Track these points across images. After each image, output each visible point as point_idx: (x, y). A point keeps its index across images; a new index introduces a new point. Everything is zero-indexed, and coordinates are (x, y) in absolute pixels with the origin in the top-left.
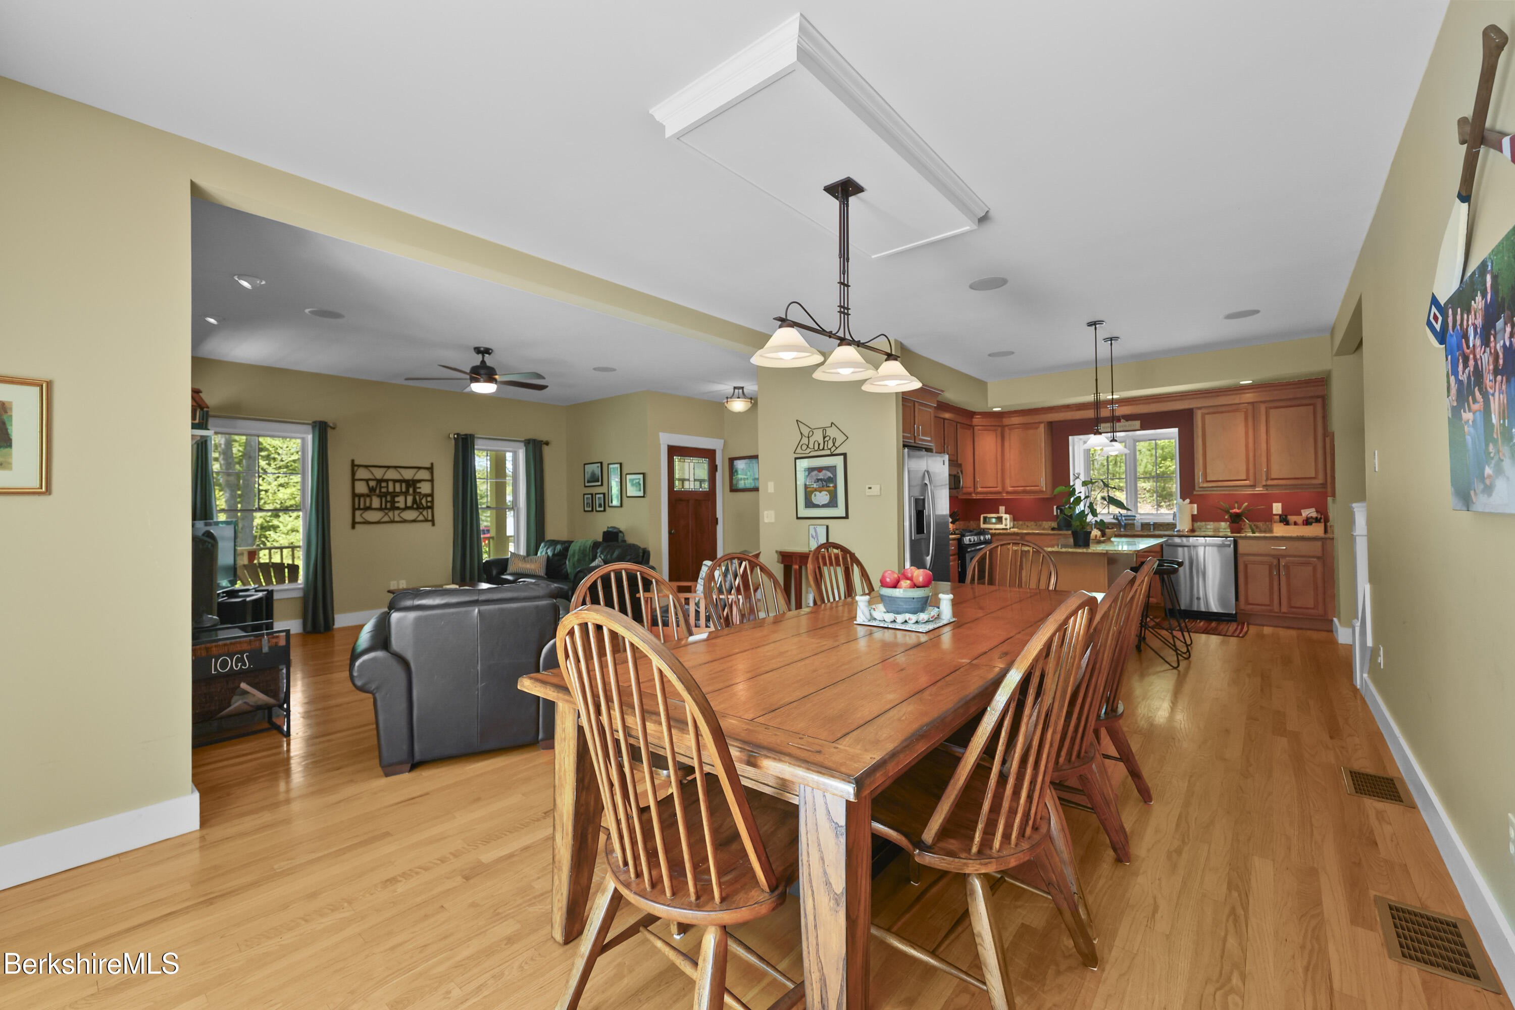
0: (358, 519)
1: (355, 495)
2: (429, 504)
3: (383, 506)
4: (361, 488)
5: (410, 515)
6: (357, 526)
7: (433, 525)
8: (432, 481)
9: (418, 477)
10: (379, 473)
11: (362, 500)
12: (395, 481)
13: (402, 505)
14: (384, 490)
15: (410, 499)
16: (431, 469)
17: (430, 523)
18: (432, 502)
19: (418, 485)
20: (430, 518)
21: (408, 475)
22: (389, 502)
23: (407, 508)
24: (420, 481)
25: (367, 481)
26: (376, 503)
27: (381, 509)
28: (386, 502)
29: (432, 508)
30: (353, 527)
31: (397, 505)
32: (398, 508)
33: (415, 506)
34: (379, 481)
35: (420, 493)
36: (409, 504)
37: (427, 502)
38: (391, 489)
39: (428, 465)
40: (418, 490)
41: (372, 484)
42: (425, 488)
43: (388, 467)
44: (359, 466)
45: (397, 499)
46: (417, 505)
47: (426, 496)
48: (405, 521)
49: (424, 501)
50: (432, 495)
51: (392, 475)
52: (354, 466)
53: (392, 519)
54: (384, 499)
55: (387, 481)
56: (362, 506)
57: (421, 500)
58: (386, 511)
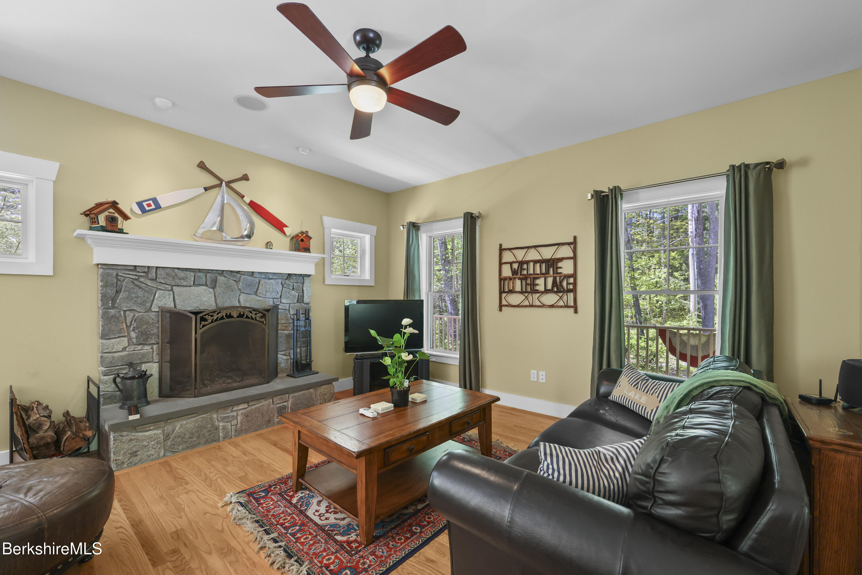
0: (504, 302)
1: (502, 280)
2: (571, 287)
3: (524, 290)
4: (507, 272)
5: (551, 299)
6: (504, 308)
7: (576, 312)
8: (574, 258)
9: (558, 255)
10: (520, 255)
11: (506, 282)
12: (535, 262)
13: (541, 288)
14: (525, 272)
15: (550, 280)
16: (574, 244)
17: (572, 310)
18: (575, 284)
19: (560, 265)
20: (572, 304)
21: (547, 253)
22: (528, 284)
23: (546, 291)
24: (561, 260)
25: (511, 263)
26: (518, 285)
27: (522, 292)
28: (527, 284)
29: (574, 291)
30: (501, 310)
31: (537, 288)
32: (537, 292)
33: (555, 289)
34: (521, 263)
35: (561, 273)
36: (549, 287)
37: (568, 284)
38: (531, 271)
39: (571, 240)
40: (559, 271)
41: (515, 266)
42: (566, 268)
43: (528, 248)
44: (505, 249)
45: (538, 281)
46: (558, 289)
47: (568, 276)
48: (543, 306)
49: (565, 284)
50: (574, 276)
51: (532, 255)
52: (501, 250)
53: (531, 304)
54: (524, 282)
55: (528, 262)
56: (506, 290)
57: (561, 282)
58: (526, 295)
